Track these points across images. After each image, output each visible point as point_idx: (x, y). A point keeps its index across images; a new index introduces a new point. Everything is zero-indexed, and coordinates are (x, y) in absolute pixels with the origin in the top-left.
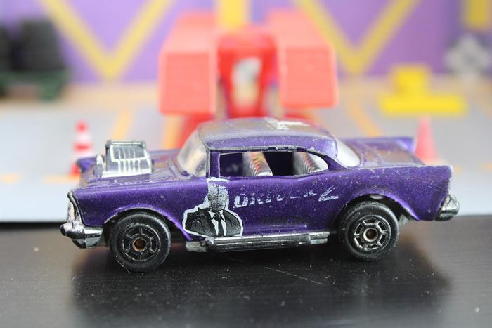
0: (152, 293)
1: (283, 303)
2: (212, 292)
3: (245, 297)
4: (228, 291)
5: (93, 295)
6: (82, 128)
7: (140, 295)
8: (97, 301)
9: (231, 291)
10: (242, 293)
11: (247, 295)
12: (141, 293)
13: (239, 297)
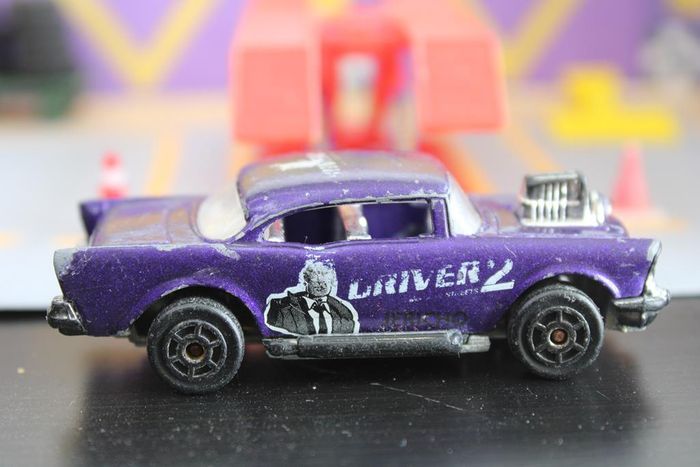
0: (196, 427)
1: (404, 443)
2: (292, 424)
3: (344, 432)
4: (316, 422)
5: (103, 431)
6: (111, 162)
7: (178, 429)
8: (110, 439)
9: (320, 422)
10: (338, 425)
11: (346, 428)
12: (180, 426)
13: (334, 432)
